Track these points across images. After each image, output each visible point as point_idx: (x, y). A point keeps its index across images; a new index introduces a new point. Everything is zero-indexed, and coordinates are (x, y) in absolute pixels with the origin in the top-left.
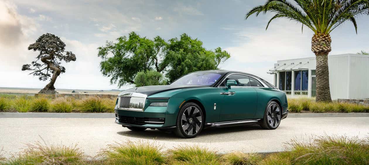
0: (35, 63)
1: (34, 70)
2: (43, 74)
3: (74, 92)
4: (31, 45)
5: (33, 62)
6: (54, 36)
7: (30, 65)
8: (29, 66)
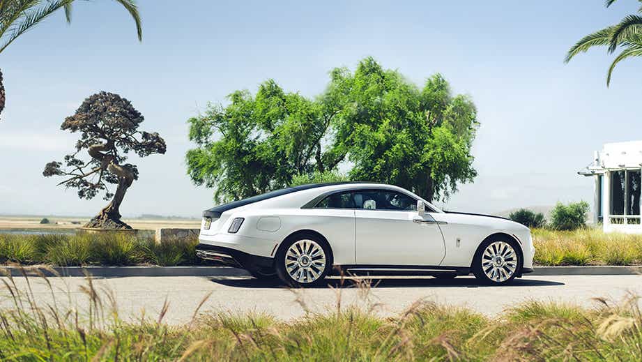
0: (71, 160)
1: (70, 174)
2: (86, 184)
3: (45, 221)
4: (68, 119)
5: (67, 158)
6: (117, 97)
7: (61, 163)
8: (58, 166)
